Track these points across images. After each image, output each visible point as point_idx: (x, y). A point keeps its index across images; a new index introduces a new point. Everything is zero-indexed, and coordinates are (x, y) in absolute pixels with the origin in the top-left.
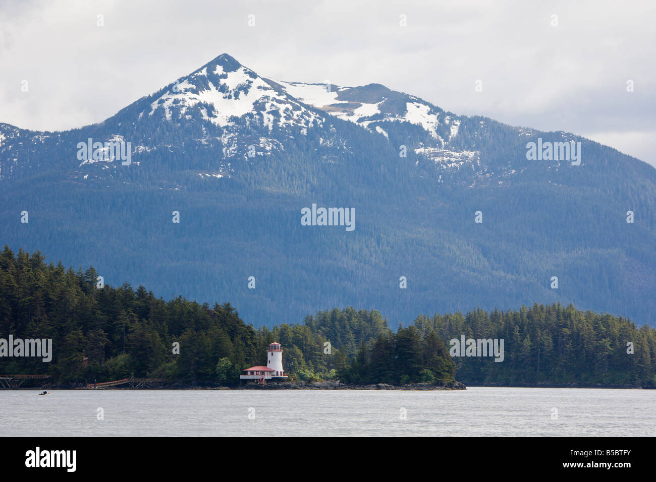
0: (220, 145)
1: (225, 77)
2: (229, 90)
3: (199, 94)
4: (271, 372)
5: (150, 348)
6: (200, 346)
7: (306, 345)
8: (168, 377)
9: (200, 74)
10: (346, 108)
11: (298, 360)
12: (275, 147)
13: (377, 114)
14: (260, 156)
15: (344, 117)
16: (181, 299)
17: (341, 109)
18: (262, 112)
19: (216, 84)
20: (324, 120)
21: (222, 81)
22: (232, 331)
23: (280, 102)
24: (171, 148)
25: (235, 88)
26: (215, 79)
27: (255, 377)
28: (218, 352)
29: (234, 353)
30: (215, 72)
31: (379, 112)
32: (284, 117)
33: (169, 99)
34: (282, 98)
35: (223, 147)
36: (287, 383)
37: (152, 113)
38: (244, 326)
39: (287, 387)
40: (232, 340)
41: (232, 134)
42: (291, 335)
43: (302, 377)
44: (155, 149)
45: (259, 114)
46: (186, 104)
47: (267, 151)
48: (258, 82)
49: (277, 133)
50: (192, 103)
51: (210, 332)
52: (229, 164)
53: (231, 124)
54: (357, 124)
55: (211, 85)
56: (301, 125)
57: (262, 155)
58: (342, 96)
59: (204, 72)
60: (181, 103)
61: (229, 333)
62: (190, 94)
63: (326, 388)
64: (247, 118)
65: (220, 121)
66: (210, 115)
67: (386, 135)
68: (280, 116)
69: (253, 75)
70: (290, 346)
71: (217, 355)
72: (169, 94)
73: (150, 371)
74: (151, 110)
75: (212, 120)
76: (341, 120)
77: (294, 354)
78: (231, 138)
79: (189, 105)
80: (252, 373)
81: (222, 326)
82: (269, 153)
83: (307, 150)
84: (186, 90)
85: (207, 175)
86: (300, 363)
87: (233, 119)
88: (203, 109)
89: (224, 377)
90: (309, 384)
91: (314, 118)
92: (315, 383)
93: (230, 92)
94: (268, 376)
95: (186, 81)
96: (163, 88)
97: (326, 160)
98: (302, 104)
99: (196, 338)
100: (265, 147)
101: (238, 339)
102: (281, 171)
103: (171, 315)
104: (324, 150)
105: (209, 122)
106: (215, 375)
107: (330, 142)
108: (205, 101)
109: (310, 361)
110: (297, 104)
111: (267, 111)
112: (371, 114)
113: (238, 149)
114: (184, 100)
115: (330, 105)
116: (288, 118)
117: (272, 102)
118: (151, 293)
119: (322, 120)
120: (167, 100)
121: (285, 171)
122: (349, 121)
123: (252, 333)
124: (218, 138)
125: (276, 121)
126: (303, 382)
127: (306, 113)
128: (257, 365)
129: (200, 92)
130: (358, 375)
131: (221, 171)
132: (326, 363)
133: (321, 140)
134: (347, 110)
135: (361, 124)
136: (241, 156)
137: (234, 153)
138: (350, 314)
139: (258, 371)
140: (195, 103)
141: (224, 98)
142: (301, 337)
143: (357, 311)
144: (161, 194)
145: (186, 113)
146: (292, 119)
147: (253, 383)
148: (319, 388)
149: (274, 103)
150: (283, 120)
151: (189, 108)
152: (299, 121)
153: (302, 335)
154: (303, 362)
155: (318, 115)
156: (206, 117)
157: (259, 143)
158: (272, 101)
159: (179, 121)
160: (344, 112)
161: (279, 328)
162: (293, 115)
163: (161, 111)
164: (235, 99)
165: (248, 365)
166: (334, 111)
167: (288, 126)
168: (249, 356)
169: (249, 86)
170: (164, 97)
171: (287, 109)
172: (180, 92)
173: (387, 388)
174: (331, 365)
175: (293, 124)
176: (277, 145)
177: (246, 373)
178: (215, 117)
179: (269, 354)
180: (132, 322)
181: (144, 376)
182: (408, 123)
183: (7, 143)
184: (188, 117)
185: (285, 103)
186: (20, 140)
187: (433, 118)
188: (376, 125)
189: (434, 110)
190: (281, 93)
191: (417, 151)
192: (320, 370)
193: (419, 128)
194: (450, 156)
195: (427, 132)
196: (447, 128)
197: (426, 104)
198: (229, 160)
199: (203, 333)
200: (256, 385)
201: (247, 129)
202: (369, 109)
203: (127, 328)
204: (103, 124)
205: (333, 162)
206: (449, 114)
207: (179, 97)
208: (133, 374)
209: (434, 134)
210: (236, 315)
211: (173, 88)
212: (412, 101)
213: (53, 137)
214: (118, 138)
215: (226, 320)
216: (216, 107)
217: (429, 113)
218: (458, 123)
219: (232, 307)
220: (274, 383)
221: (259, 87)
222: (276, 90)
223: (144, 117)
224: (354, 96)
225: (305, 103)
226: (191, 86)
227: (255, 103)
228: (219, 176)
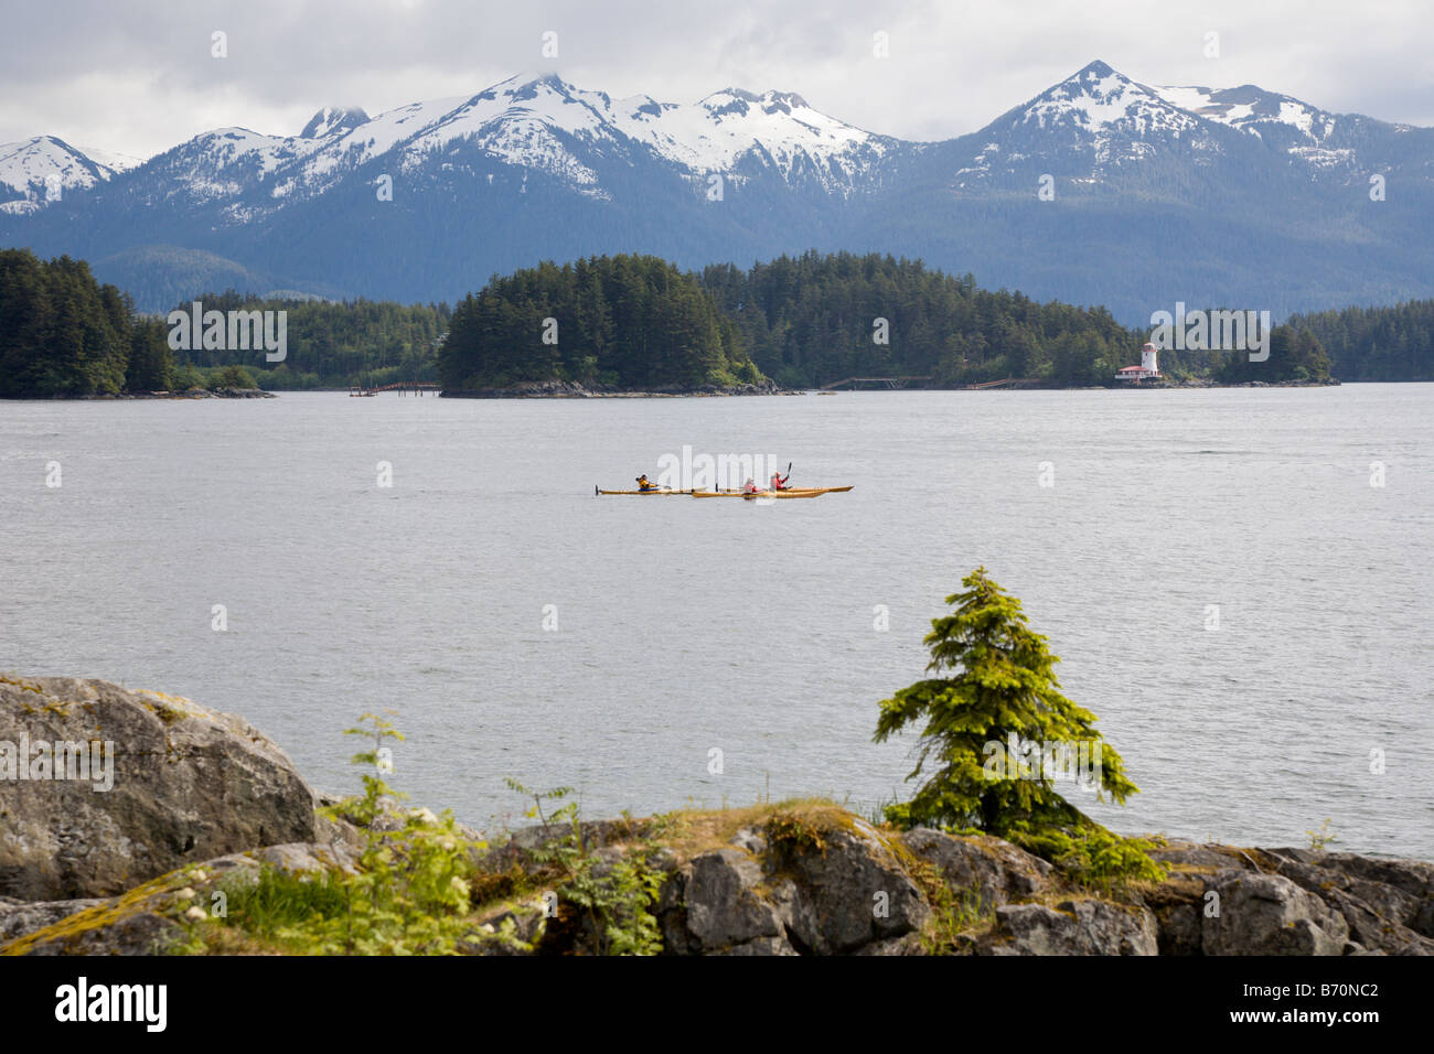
0: (1092, 151)
1: (1098, 83)
2: (1102, 95)
3: (1072, 101)
4: (1146, 371)
5: (1027, 349)
6: (1076, 347)
8: (1045, 377)
9: (1073, 81)
10: (1219, 110)
11: (1172, 359)
12: (1147, 151)
13: (1249, 116)
14: (1133, 160)
15: (1216, 119)
16: (1057, 303)
17: (1214, 111)
18: (1134, 116)
19: (1089, 91)
20: (1196, 122)
21: (1095, 88)
22: (1107, 333)
23: (1152, 106)
24: (1045, 155)
25: (1107, 93)
26: (1088, 86)
27: (1131, 377)
28: (1093, 353)
29: (1109, 354)
30: (1088, 79)
31: (1252, 113)
32: (1157, 121)
33: (1043, 106)
34: (1154, 102)
35: (1095, 152)
36: (1161, 382)
37: (1025, 121)
38: (1118, 327)
39: (1162, 386)
40: (1107, 340)
41: (1105, 140)
43: (1176, 377)
44: (1029, 156)
45: (1131, 118)
46: (1059, 111)
47: (1139, 155)
48: (1130, 87)
49: (1150, 137)
50: (1065, 110)
51: (1084, 334)
52: (1102, 169)
53: (1103, 130)
54: (1230, 125)
55: (1083, 91)
56: (1173, 128)
58: (1214, 98)
59: (1077, 79)
60: (1054, 110)
61: (1103, 334)
62: (1063, 101)
63: (1201, 387)
64: (1120, 123)
65: (1093, 126)
66: (1083, 121)
67: (1259, 135)
68: (1152, 120)
69: (1126, 80)
71: (1092, 356)
72: (1043, 102)
73: (1027, 372)
74: (1025, 118)
75: (1085, 126)
76: (1214, 123)
78: (1103, 143)
79: (1062, 112)
80: (1127, 373)
81: (1097, 327)
82: (1142, 158)
83: (1180, 153)
84: (1059, 97)
85: (1080, 180)
86: (1173, 363)
87: (1106, 124)
88: (1076, 115)
89: (1100, 377)
90: (1182, 382)
91: (1187, 121)
92: (1189, 382)
93: (1103, 98)
94: (1143, 376)
95: (1059, 89)
96: (1036, 95)
97: (1199, 162)
98: (1174, 107)
100: (1137, 152)
101: (1113, 340)
103: (1047, 318)
104: (1196, 152)
105: (1082, 128)
106: (1091, 375)
107: (1203, 145)
108: (1078, 108)
109: (1184, 361)
110: (1170, 108)
111: (1139, 115)
112: (1243, 116)
113: (1111, 154)
114: (1057, 107)
115: (1203, 108)
116: (1160, 121)
117: (1144, 107)
118: (1027, 297)
120: (1040, 107)
122: (1222, 123)
123: (1126, 334)
124: (1091, 144)
125: (1149, 125)
126: (1177, 381)
127: (1178, 117)
128: (1132, 365)
129: (1073, 99)
130: (1232, 373)
131: (1094, 176)
133: (1194, 143)
134: (1220, 112)
135: (1233, 126)
136: (1114, 161)
137: (1106, 158)
139: (1133, 371)
140: (1069, 110)
141: (1097, 104)
145: (1060, 120)
146: (1165, 122)
147: (1127, 383)
148: (1193, 386)
149: (1147, 107)
150: (1155, 124)
151: (1062, 115)
152: (1171, 125)
154: (1177, 362)
155: (1190, 118)
156: (1079, 124)
157: (1131, 147)
158: (1144, 105)
159: (1052, 128)
160: (1216, 114)
162: (1165, 119)
163: (1034, 119)
164: (1108, 105)
165: (1123, 365)
166: (1206, 114)
167: (1161, 130)
168: (1124, 356)
169: (1122, 92)
170: (1037, 105)
171: (1159, 113)
172: (1054, 99)
173: (1262, 386)
175: (1166, 128)
176: (1150, 149)
177: (1121, 373)
178: (1088, 123)
179: (1144, 354)
180: (1010, 325)
181: (1022, 377)
182: (1282, 122)
183: (887, 153)
184: (1061, 124)
185: (1157, 107)
186: (900, 151)
187: (1308, 118)
188: (1249, 125)
189: (1308, 109)
190: (1153, 98)
191: (1291, 151)
192: (1194, 370)
193: (1293, 127)
194: (1325, 154)
195: (1302, 132)
196: (1322, 127)
197: (1299, 103)
198: (1102, 165)
199: (1078, 336)
200: (1131, 385)
201: (1119, 135)
202: (1242, 111)
203: (1004, 331)
204: (978, 133)
205: (1205, 164)
206: (1324, 113)
207: (1052, 104)
208: (1010, 375)
209: (1308, 134)
210: (1111, 316)
211: (1046, 96)
212: (1286, 101)
213: (931, 148)
214: (993, 147)
215: (1101, 322)
216: (1089, 113)
217: (1303, 113)
218: (1333, 121)
219: (1106, 308)
220: (1149, 383)
221: (1132, 92)
222: (1148, 94)
223: (1017, 127)
224: (1228, 98)
225: (1178, 106)
226: (1064, 93)
227: (1128, 108)
228: (1092, 181)
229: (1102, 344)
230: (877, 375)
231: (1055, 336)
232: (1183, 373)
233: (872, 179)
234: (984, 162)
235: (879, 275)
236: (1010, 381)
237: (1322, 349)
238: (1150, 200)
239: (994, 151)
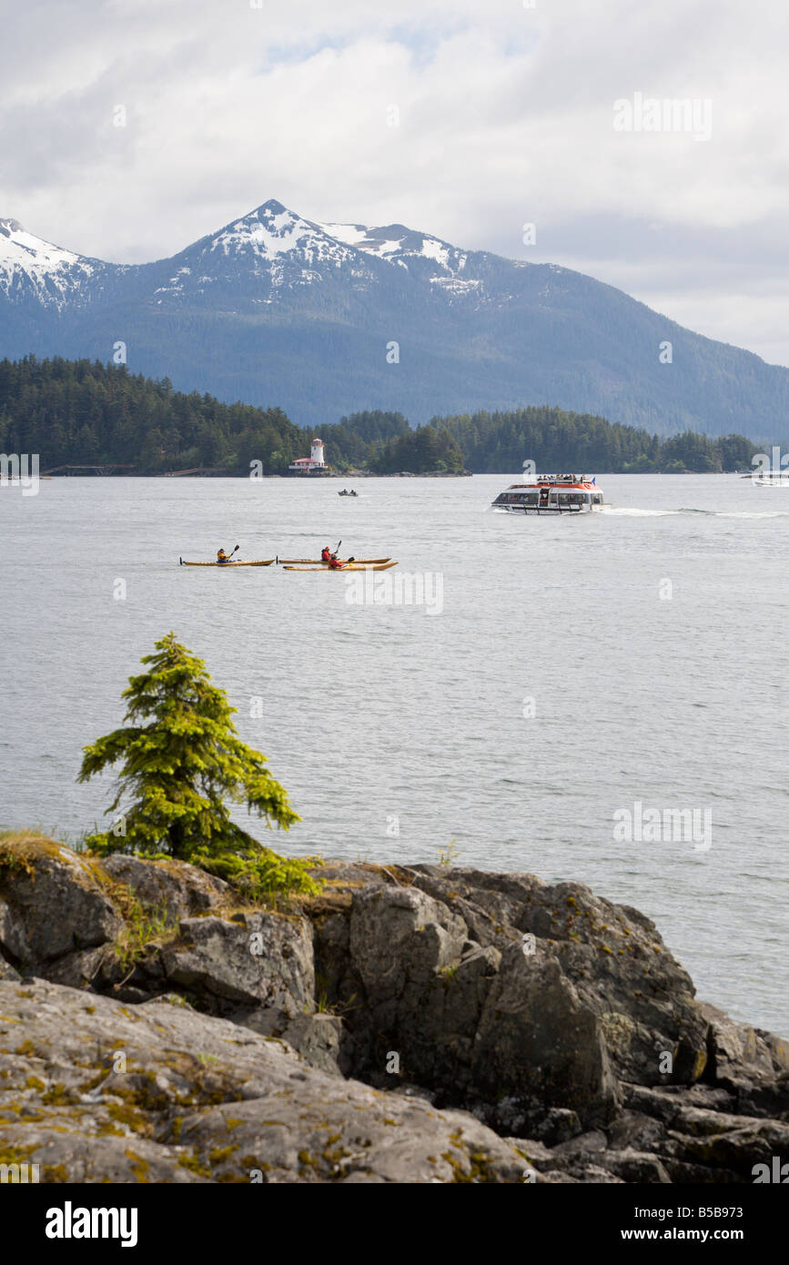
0: (269, 276)
1: (273, 219)
2: (277, 229)
3: (251, 234)
4: (314, 463)
5: (216, 443)
7: (342, 441)
8: (231, 466)
9: (252, 216)
10: (374, 244)
11: (336, 453)
12: (315, 278)
13: (398, 250)
15: (371, 252)
16: (240, 404)
17: (369, 246)
18: (303, 248)
19: (266, 224)
20: (355, 254)
21: (271, 223)
22: (283, 430)
23: (318, 239)
24: (229, 279)
25: (281, 228)
26: (264, 221)
27: (302, 467)
28: (271, 447)
29: (284, 447)
30: (265, 215)
31: (400, 248)
32: (322, 252)
33: (227, 237)
34: (320, 236)
35: (272, 277)
36: (327, 472)
37: (213, 249)
38: (291, 425)
39: (327, 476)
40: (282, 436)
41: (279, 267)
42: (330, 433)
43: (340, 468)
44: (216, 279)
45: (301, 250)
46: (241, 241)
47: (308, 281)
48: (299, 223)
49: (317, 266)
50: (246, 241)
51: (264, 431)
52: (277, 292)
53: (278, 258)
54: (383, 258)
55: (261, 225)
56: (336, 259)
57: (304, 284)
58: (369, 234)
60: (237, 241)
61: (279, 431)
62: (244, 233)
63: (359, 476)
64: (292, 253)
65: (270, 256)
66: (261, 251)
67: (406, 267)
68: (319, 252)
69: (296, 217)
70: (330, 442)
71: (269, 449)
72: (227, 234)
73: (215, 462)
74: (212, 247)
75: (263, 255)
76: (369, 255)
77: (333, 448)
78: (278, 270)
79: (244, 242)
80: (299, 464)
81: (274, 425)
82: (310, 283)
83: (341, 280)
84: (241, 230)
85: (259, 301)
86: (337, 456)
87: (280, 254)
88: (255, 246)
89: (276, 467)
90: (344, 472)
91: (347, 253)
92: (350, 472)
93: (278, 232)
94: (311, 467)
95: (241, 223)
96: (221, 227)
97: (357, 288)
98: (337, 242)
100: (306, 278)
101: (287, 436)
102: (320, 298)
103: (232, 416)
104: (354, 280)
105: (260, 256)
106: (269, 465)
107: (360, 273)
108: (256, 239)
109: (346, 454)
110: (332, 242)
111: (308, 247)
112: (394, 250)
113: (284, 279)
114: (239, 238)
115: (360, 243)
116: (325, 253)
118: (215, 399)
120: (225, 238)
121: (323, 297)
122: (375, 256)
123: (298, 431)
124: (268, 270)
125: (315, 256)
126: (340, 471)
127: (340, 249)
128: (303, 457)
129: (252, 232)
130: (385, 465)
131: (270, 297)
133: (353, 271)
134: (374, 246)
135: (385, 258)
136: (287, 285)
137: (281, 283)
138: (378, 414)
139: (304, 462)
140: (249, 241)
141: (273, 236)
142: (339, 434)
143: (384, 412)
145: (242, 249)
146: (329, 254)
147: (299, 472)
148: (353, 476)
149: (314, 240)
150: (321, 255)
151: (243, 245)
152: (334, 256)
153: (339, 432)
154: (340, 455)
155: (350, 251)
156: (257, 253)
157: (301, 274)
158: (312, 239)
159: (235, 255)
160: (371, 248)
161: (320, 426)
162: (329, 251)
163: (220, 247)
164: (282, 237)
165: (295, 458)
166: (363, 247)
167: (325, 260)
168: (296, 450)
169: (293, 227)
170: (222, 236)
171: (324, 246)
172: (236, 232)
173: (409, 476)
175: (330, 258)
176: (317, 276)
177: (294, 464)
178: (265, 252)
179: (313, 448)
180: (200, 422)
181: (211, 466)
182: (424, 257)
183: (95, 273)
184: (243, 252)
185: (322, 241)
186: (106, 271)
187: (445, 253)
188: (398, 258)
189: (445, 246)
190: (319, 232)
191: (432, 280)
192: (354, 461)
193: (433, 261)
194: (459, 284)
195: (440, 264)
196: (456, 261)
197: (439, 241)
198: (276, 288)
199: (259, 431)
200: (302, 474)
201: (291, 262)
202: (392, 246)
203: (196, 427)
204: (172, 259)
205: (362, 290)
206: (458, 249)
207: (235, 235)
208: (201, 464)
209: (446, 266)
210: (286, 417)
211: (230, 229)
212: (427, 239)
213: (132, 270)
214: (185, 270)
215: (277, 420)
216: (266, 244)
217: (441, 249)
218: (465, 257)
219: (281, 409)
220: (317, 472)
221: (301, 228)
222: (315, 229)
223: (206, 253)
224: (380, 235)
225: (339, 240)
226: (245, 226)
227: (298, 241)
228: (269, 302)
229: (278, 440)
230: (90, 463)
231: (239, 432)
232: (344, 464)
233: (82, 295)
234: (178, 284)
235: (89, 378)
236: (201, 469)
237: (457, 446)
238: (318, 319)
239: (186, 274)
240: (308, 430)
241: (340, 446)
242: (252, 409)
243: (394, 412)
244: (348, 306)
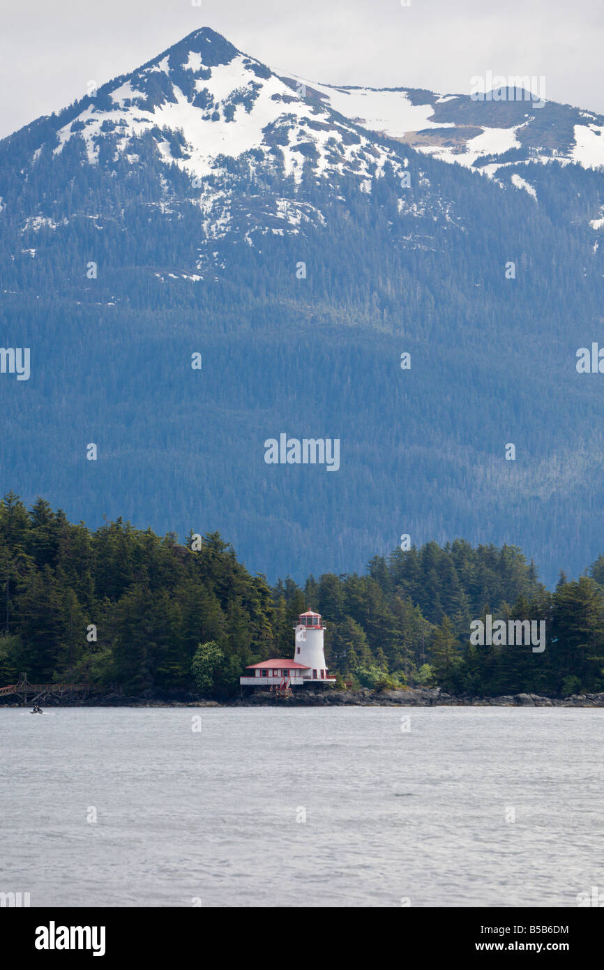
0: (195, 215)
1: (206, 75)
2: (215, 102)
3: (152, 111)
4: (302, 670)
5: (60, 623)
6: (160, 618)
7: (371, 616)
8: (96, 681)
9: (155, 69)
10: (452, 138)
11: (356, 645)
12: (307, 219)
13: (513, 150)
14: (278, 236)
15: (447, 156)
16: (121, 526)
17: (441, 140)
18: (281, 147)
19: (188, 90)
20: (406, 162)
21: (200, 85)
22: (226, 589)
23: (316, 126)
24: (99, 222)
25: (225, 98)
26: (186, 81)
27: (270, 680)
28: (197, 632)
29: (228, 632)
30: (186, 67)
31: (518, 145)
32: (326, 157)
33: (93, 120)
34: (321, 118)
35: (202, 218)
36: (334, 693)
37: (58, 150)
38: (246, 578)
39: (335, 702)
40: (224, 607)
41: (221, 193)
42: (342, 597)
43: (365, 682)
44: (66, 222)
45: (274, 151)
46: (128, 131)
47: (291, 227)
48: (272, 86)
49: (311, 190)
50: (139, 129)
51: (179, 592)
52: (215, 254)
53: (218, 172)
54: (473, 170)
55: (177, 92)
56: (360, 173)
57: (281, 234)
58: (442, 113)
59: (164, 66)
60: (118, 130)
61: (217, 592)
62: (135, 112)
63: (413, 703)
64: (251, 160)
65: (197, 166)
66: (176, 153)
67: (531, 191)
68: (318, 155)
69: (263, 72)
70: (340, 619)
71: (193, 637)
72: (93, 111)
73: (60, 671)
74: (57, 144)
75: (181, 164)
76: (441, 164)
77: (347, 634)
78: (219, 200)
79: (134, 133)
80: (265, 672)
81: (203, 579)
82: (296, 231)
83: (373, 223)
84: (128, 103)
85: (171, 275)
86: (359, 653)
87: (223, 161)
88: (162, 141)
89: (209, 681)
90: (377, 695)
91: (386, 159)
92: (391, 694)
93: (217, 107)
94: (296, 680)
95: (127, 86)
96: (80, 98)
97: (411, 244)
98: (362, 131)
99: (151, 602)
100: (287, 219)
101: (235, 604)
102: (320, 267)
103: (101, 557)
104: (406, 223)
105: (175, 167)
106: (190, 677)
107: (419, 209)
108: (165, 126)
109: (380, 649)
110: (351, 130)
111: (291, 145)
112: (501, 150)
113: (233, 224)
114: (123, 124)
115: (419, 133)
116: (333, 159)
117: (301, 127)
118: (60, 514)
119: (403, 163)
120: (89, 122)
121: (327, 266)
122: (456, 165)
123: (264, 593)
124: (193, 201)
125: (309, 166)
126: (368, 693)
127: (368, 149)
128: (274, 656)
129: (155, 107)
130: (477, 676)
131: (199, 267)
132: (411, 652)
133: (401, 204)
134: (454, 141)
135: (481, 171)
136: (240, 237)
137: (224, 232)
138: (459, 551)
139: (277, 669)
140: (147, 130)
141: (205, 118)
142: (361, 600)
143: (475, 547)
144: (80, 313)
145: (129, 150)
146: (342, 161)
147: (266, 694)
148: (399, 702)
149: (306, 128)
150: (323, 163)
151: (133, 140)
152: (355, 166)
153: (364, 596)
154: (367, 651)
155: (394, 154)
156: (168, 159)
157: (275, 211)
158: (301, 123)
159: (113, 166)
160: (446, 145)
161: (317, 581)
162: (343, 152)
163: (77, 145)
164: (227, 121)
165: (254, 658)
166: (427, 145)
167: (334, 175)
168: (258, 639)
169: (254, 95)
170: (83, 117)
171: (331, 142)
172: (116, 107)
173: (536, 704)
174: (424, 656)
175: (344, 171)
176: (313, 215)
177: (251, 673)
178: (187, 157)
179: (298, 634)
184: (132, 158)
185: (326, 128)
188: (514, 170)
192: (401, 668)
198: (218, 245)
199: (166, 595)
200: (272, 697)
202: (498, 140)
205: (424, 248)
207: (114, 116)
210: (234, 558)
211: (102, 100)
212: (585, 122)
216: (188, 137)
220: (309, 694)
222: (307, 101)
225: (367, 127)
226: (137, 94)
227: (268, 129)
228: (196, 278)
231: (117, 595)
232: (378, 674)
238: (314, 320)
240: (290, 591)
241: (367, 629)
242: (150, 541)
243: (500, 546)
244: (389, 290)
